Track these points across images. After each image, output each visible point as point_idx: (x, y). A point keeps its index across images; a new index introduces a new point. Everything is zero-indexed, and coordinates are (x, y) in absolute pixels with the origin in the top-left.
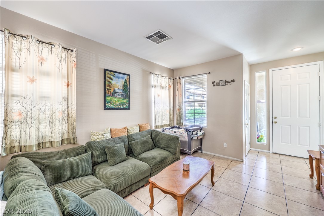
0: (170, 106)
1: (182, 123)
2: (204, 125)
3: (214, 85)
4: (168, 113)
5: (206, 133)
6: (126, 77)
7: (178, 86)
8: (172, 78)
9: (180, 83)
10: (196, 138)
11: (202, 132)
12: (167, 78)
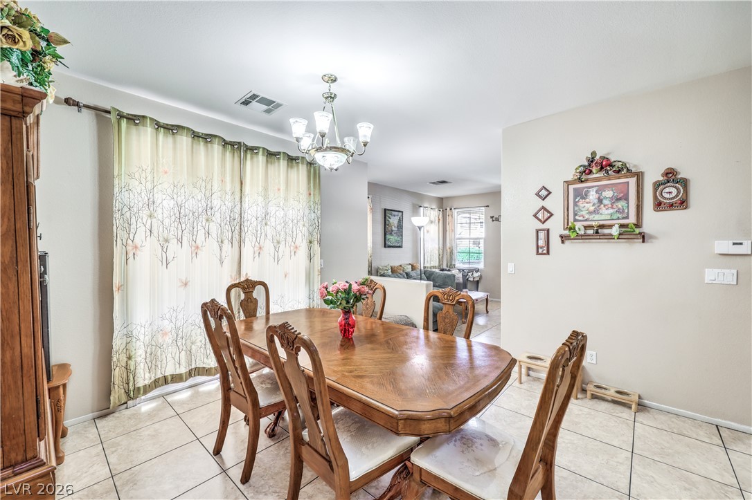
0: (439, 244)
1: (454, 265)
2: (481, 266)
3: (493, 221)
4: (437, 252)
5: (483, 276)
6: (400, 214)
7: (449, 219)
8: (441, 210)
9: (452, 216)
10: (471, 279)
11: (479, 274)
12: (437, 210)
